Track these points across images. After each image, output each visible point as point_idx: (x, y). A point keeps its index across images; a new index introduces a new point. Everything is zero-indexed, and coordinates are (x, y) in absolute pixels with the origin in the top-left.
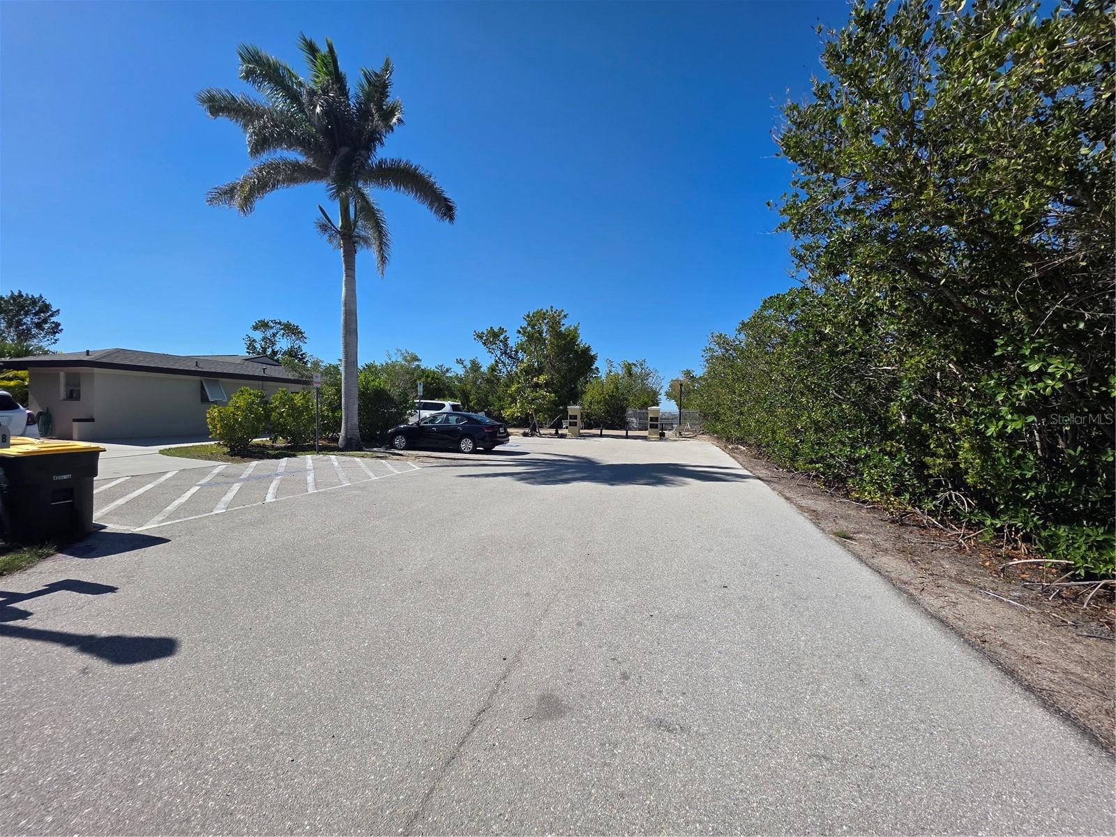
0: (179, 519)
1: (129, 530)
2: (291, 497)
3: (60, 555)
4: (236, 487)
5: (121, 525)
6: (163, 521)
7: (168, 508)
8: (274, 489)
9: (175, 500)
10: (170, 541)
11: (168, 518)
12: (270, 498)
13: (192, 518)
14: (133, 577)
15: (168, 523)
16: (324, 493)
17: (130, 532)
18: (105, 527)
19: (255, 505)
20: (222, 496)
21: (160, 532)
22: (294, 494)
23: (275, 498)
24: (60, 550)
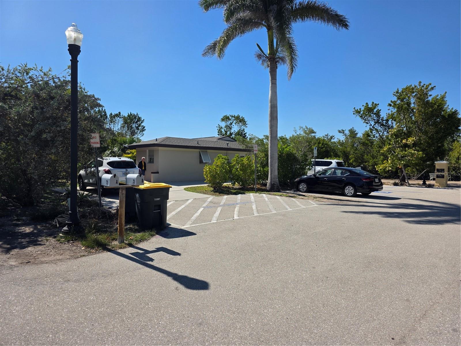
0: (198, 224)
1: (179, 227)
2: (246, 217)
3: (157, 236)
4: (219, 209)
5: (176, 224)
6: (191, 224)
7: (193, 218)
8: (237, 212)
9: (194, 214)
10: (196, 234)
11: (193, 223)
12: (236, 217)
13: (203, 224)
14: (186, 249)
15: (194, 225)
16: (262, 216)
17: (180, 228)
18: (170, 225)
19: (230, 219)
20: (214, 214)
21: (191, 229)
22: (247, 215)
23: (239, 217)
24: (157, 234)
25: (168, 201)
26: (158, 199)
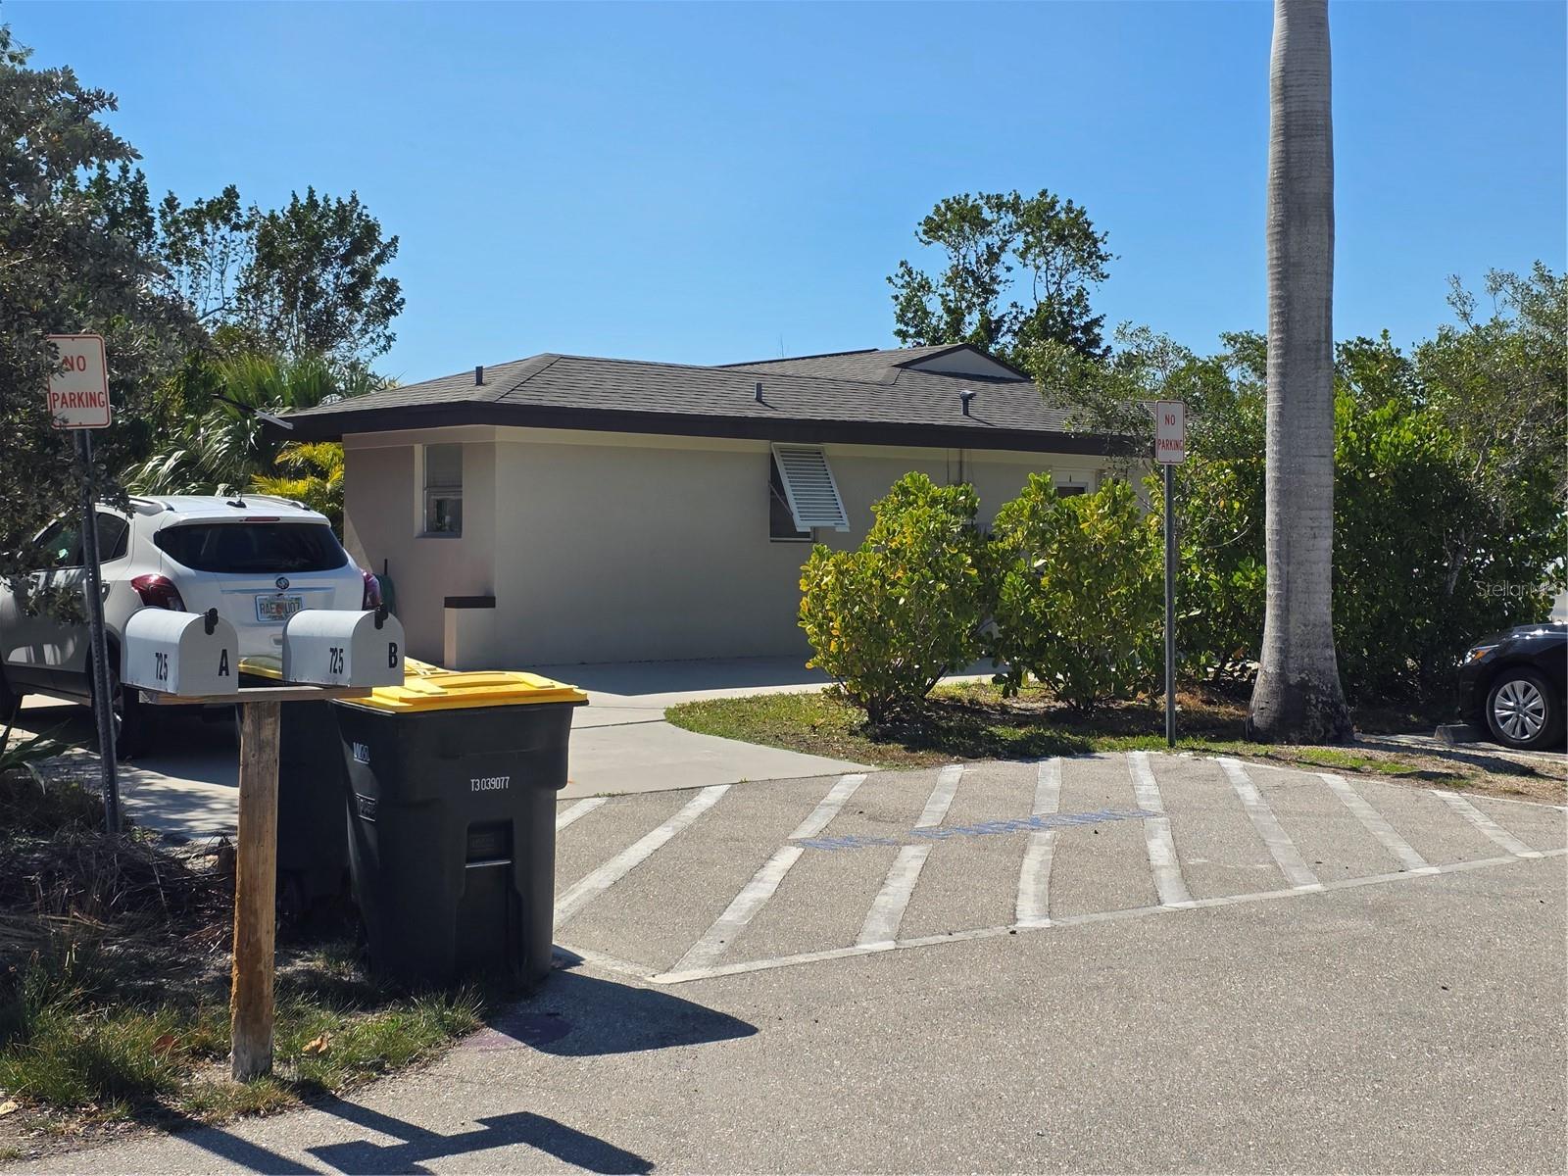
0: (765, 956)
1: (639, 979)
2: (1103, 916)
3: (491, 1033)
4: (912, 858)
5: (616, 957)
6: (717, 962)
7: (728, 916)
8: (1037, 881)
9: (740, 890)
10: (752, 1031)
11: (733, 953)
12: (1030, 916)
13: (801, 959)
14: (684, 1134)
15: (740, 968)
16: (1226, 914)
17: (644, 986)
18: (576, 961)
19: (985, 933)
20: (876, 891)
21: (722, 995)
22: (1109, 906)
23: (1050, 915)
24: (491, 1019)
25: (560, 794)
26: (496, 783)
